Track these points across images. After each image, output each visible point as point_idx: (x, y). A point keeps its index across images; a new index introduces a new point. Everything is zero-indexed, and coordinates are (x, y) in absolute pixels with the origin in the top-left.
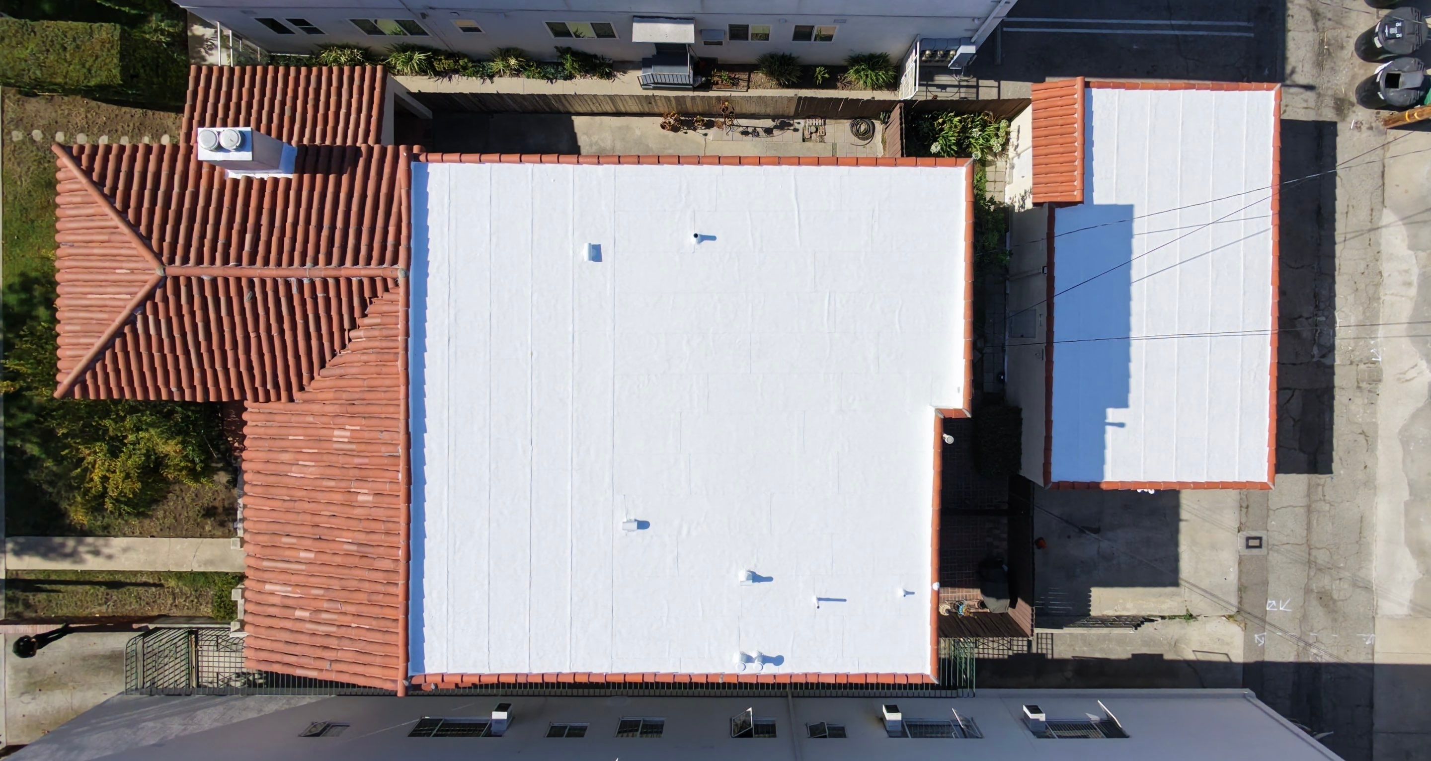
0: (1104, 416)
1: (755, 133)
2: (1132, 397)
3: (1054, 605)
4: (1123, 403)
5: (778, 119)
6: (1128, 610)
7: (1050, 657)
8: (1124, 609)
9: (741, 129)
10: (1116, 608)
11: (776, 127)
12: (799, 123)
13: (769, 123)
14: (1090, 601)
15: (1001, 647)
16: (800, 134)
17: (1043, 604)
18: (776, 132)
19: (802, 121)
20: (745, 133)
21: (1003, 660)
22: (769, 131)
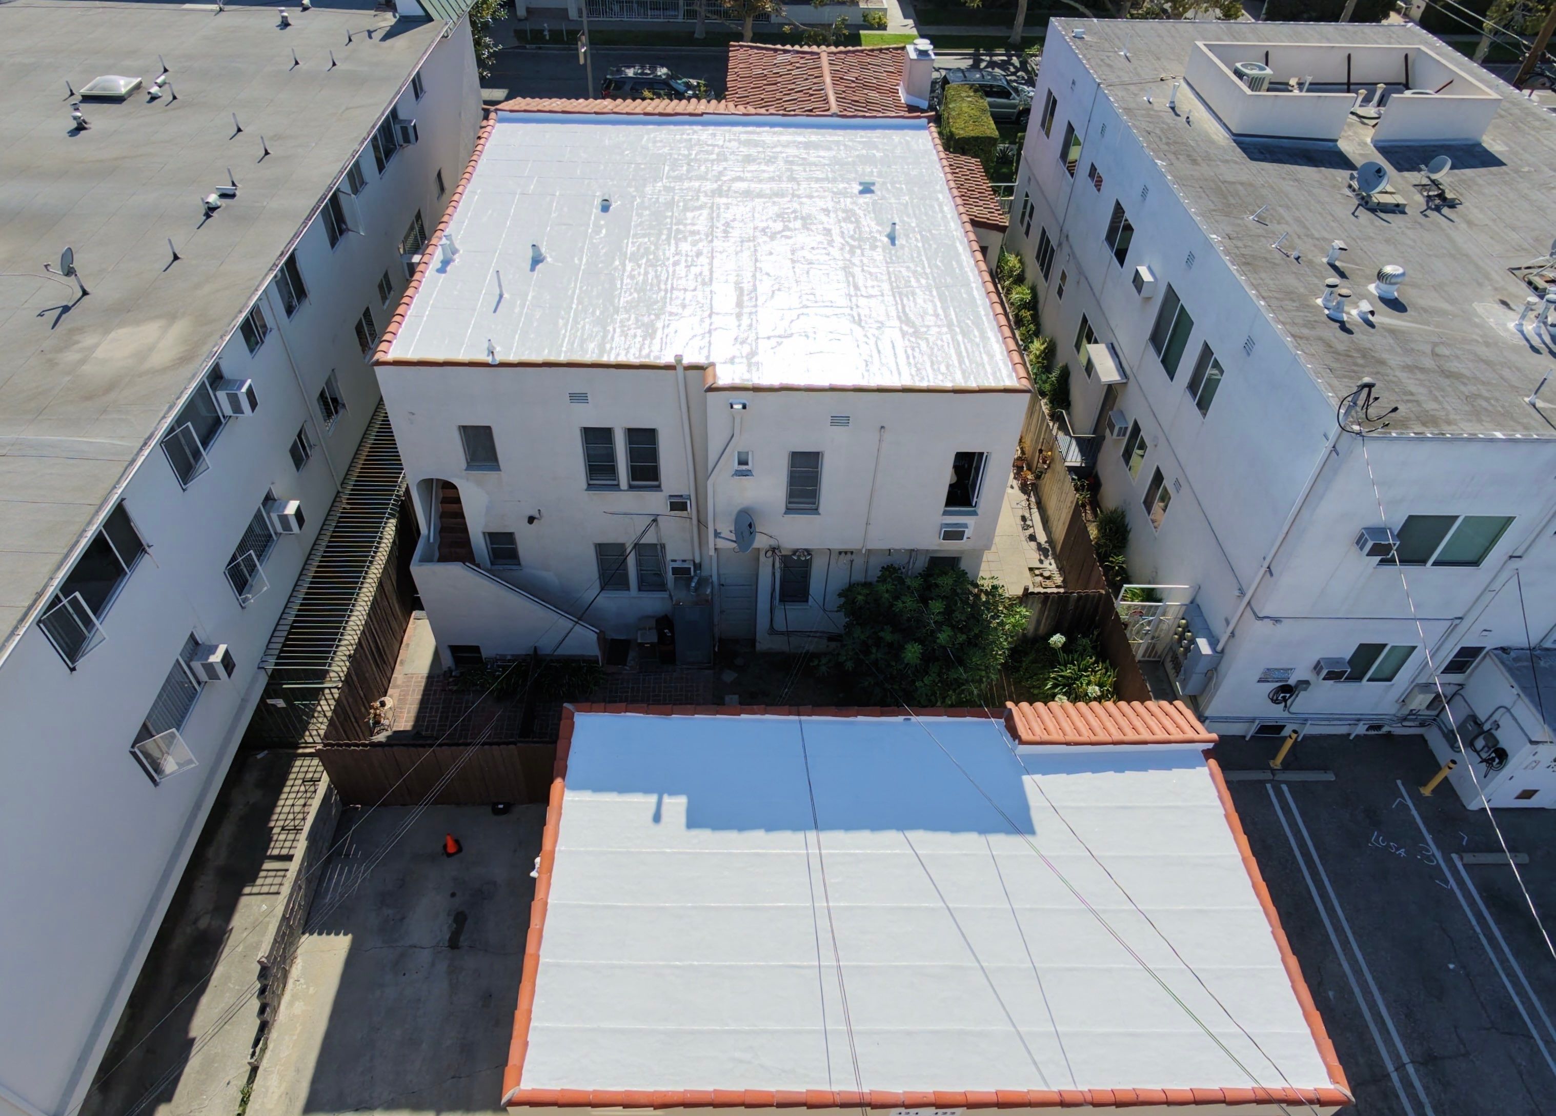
0: (672, 793)
1: (1026, 527)
2: (704, 835)
3: (340, 875)
4: (694, 821)
5: (1050, 545)
6: (291, 1004)
7: (247, 890)
8: (295, 997)
9: (1027, 515)
10: (302, 981)
11: (1039, 545)
12: (1050, 564)
13: (1042, 538)
14: (329, 934)
15: (291, 816)
16: (1038, 565)
17: (347, 855)
18: (1033, 544)
19: (1054, 566)
20: (1024, 519)
21: (269, 820)
22: (1032, 538)
